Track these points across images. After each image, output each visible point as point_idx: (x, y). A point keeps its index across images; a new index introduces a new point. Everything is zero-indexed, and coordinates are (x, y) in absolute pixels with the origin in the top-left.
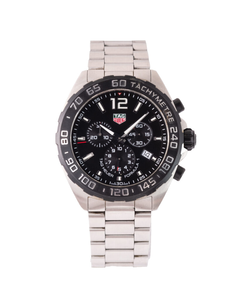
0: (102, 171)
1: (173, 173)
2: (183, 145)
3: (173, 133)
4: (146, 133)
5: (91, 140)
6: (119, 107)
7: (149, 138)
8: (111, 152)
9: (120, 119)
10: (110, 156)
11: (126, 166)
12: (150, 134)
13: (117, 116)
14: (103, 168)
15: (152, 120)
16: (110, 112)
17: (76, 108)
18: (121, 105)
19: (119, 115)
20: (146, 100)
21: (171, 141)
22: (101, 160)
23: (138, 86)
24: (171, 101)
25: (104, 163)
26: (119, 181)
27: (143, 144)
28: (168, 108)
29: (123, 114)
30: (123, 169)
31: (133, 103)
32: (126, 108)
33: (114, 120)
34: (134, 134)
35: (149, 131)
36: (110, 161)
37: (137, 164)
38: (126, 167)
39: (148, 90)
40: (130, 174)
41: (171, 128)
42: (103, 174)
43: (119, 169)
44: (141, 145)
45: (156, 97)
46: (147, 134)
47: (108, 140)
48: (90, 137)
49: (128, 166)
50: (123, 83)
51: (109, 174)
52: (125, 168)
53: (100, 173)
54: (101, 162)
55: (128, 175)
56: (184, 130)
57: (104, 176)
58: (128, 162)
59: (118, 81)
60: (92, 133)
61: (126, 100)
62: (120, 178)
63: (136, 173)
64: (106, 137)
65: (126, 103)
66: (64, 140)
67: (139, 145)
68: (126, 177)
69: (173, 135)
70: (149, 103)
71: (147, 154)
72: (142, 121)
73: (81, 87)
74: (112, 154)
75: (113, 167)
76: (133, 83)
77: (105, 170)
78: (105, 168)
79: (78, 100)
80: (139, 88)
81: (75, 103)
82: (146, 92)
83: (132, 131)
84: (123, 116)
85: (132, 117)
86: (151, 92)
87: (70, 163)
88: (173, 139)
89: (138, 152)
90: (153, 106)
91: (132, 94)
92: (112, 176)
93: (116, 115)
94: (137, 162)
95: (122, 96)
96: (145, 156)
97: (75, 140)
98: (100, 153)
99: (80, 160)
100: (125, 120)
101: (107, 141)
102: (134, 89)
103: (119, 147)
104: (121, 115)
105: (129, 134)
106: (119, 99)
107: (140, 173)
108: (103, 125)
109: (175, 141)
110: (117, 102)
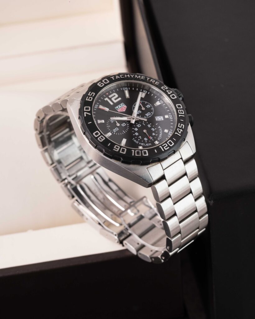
0: (140, 145)
4: (146, 106)
5: (115, 132)
6: (115, 101)
7: (151, 107)
8: (135, 132)
9: (122, 108)
10: (137, 134)
11: (153, 133)
12: (149, 105)
13: (119, 107)
14: (140, 143)
16: (112, 107)
18: (115, 99)
19: (119, 106)
21: (169, 95)
22: (134, 140)
23: (117, 77)
25: (137, 140)
27: (151, 114)
28: (148, 78)
29: (121, 104)
32: (120, 99)
33: (119, 111)
36: (140, 137)
37: (159, 127)
40: (160, 136)
41: (162, 88)
43: (151, 138)
44: (150, 115)
45: (134, 76)
47: (126, 125)
48: (113, 131)
50: (106, 81)
51: (147, 145)
52: (153, 135)
54: (135, 141)
55: (160, 138)
58: (152, 130)
59: (102, 83)
60: (112, 128)
61: (115, 94)
62: (157, 142)
64: (123, 125)
65: (117, 96)
66: (100, 137)
67: (149, 116)
68: (160, 139)
69: (167, 91)
74: (137, 132)
75: (146, 139)
76: (112, 78)
77: (142, 144)
80: (119, 77)
81: (86, 112)
82: (126, 77)
84: (122, 105)
85: (130, 103)
86: (129, 76)
87: (118, 149)
88: (169, 93)
92: (150, 144)
93: (117, 107)
95: (110, 94)
96: (158, 120)
100: (125, 106)
103: (137, 125)
104: (120, 105)
106: (110, 97)
107: (166, 131)
110: (110, 99)
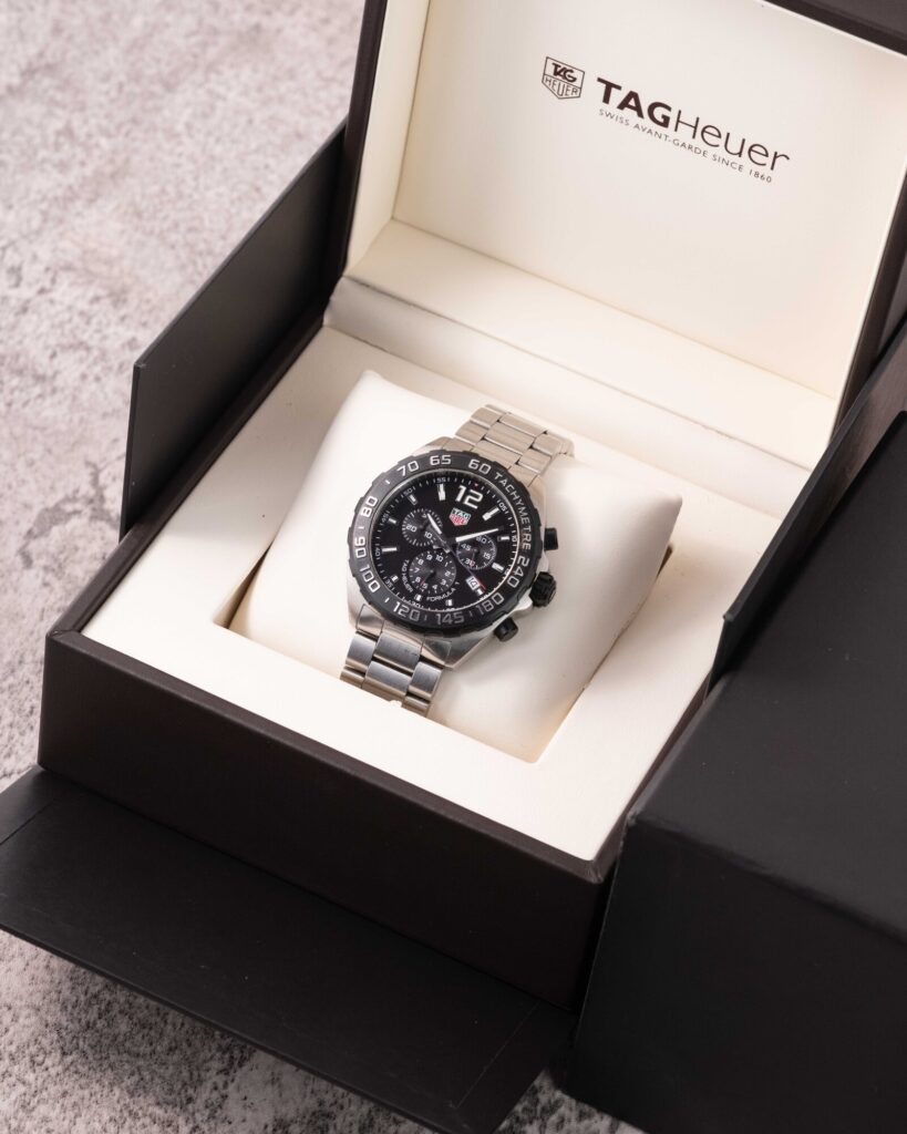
0: (400, 577)
1: (496, 624)
2: (529, 591)
3: (520, 565)
4: (485, 553)
5: (406, 529)
6: (466, 502)
7: (487, 561)
8: (424, 558)
9: (459, 518)
10: (421, 562)
12: (491, 556)
13: (458, 513)
14: (404, 574)
15: (503, 538)
16: (451, 502)
17: (404, 474)
18: (470, 501)
19: (461, 513)
20: (508, 509)
21: (512, 574)
22: (406, 563)
23: (504, 482)
24: (540, 525)
25: (408, 567)
26: (417, 602)
27: (475, 566)
28: (529, 528)
29: (467, 514)
30: (430, 588)
31: (488, 503)
32: (476, 507)
33: (451, 516)
34: (469, 549)
35: (491, 553)
36: (418, 569)
37: (453, 590)
38: (435, 587)
39: (514, 493)
40: (436, 598)
41: (521, 557)
42: (400, 582)
43: (425, 586)
44: (471, 567)
45: (520, 506)
46: (487, 555)
47: (429, 540)
48: (406, 525)
49: (440, 586)
50: (485, 468)
51: (407, 586)
52: (433, 587)
53: (395, 578)
54: (405, 565)
55: (433, 599)
56: (541, 573)
57: (399, 585)
58: (441, 581)
59: (480, 464)
60: (411, 521)
61: (481, 496)
62: (419, 598)
63: (444, 601)
64: (427, 535)
65: (479, 500)
66: (367, 509)
67: (468, 565)
68: (429, 600)
69: (519, 568)
70: (510, 514)
71: (473, 583)
72: (490, 535)
73: (427, 451)
74: (426, 561)
75: (418, 579)
76: (499, 475)
77: (405, 578)
78: (407, 576)
79: (413, 465)
80: (504, 484)
81: (407, 468)
82: (511, 494)
83: (468, 542)
84: (466, 516)
85: (476, 524)
86: (517, 497)
87: (359, 544)
88: (516, 573)
89: (463, 574)
90: (513, 521)
91: (493, 492)
92: (411, 590)
93: (457, 511)
94: (454, 586)
95: (478, 489)
96: (469, 583)
97: (383, 520)
98: (409, 552)
99: (377, 549)
100: (466, 522)
101: (426, 540)
102: (497, 483)
103: (440, 555)
104: (463, 514)
105: (462, 543)
106: (472, 491)
107: (450, 603)
108: (433, 517)
109: (517, 576)
110: (467, 493)
